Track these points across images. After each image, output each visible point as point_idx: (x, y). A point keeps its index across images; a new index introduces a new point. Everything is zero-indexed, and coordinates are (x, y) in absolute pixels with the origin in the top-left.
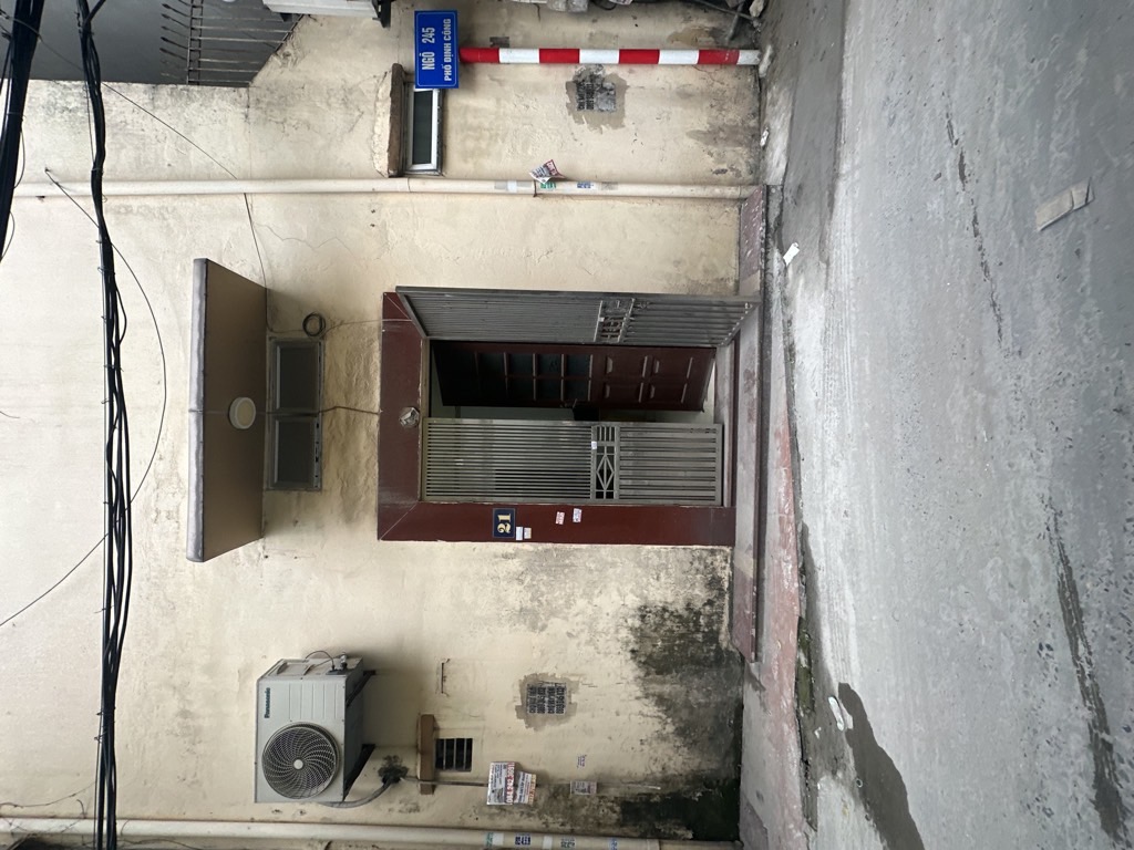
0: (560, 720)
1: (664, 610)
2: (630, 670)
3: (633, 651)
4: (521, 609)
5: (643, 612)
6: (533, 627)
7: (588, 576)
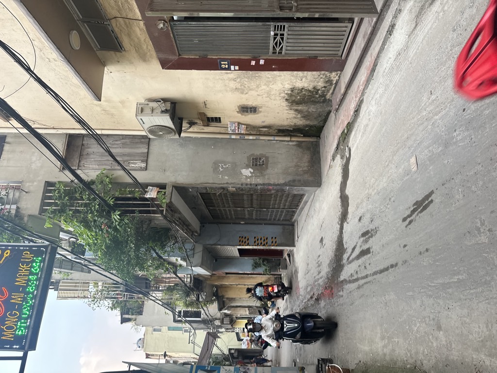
0: (254, 114)
1: (302, 89)
2: (285, 104)
3: (286, 99)
4: (236, 88)
5: (292, 90)
6: (242, 93)
7: (267, 79)
